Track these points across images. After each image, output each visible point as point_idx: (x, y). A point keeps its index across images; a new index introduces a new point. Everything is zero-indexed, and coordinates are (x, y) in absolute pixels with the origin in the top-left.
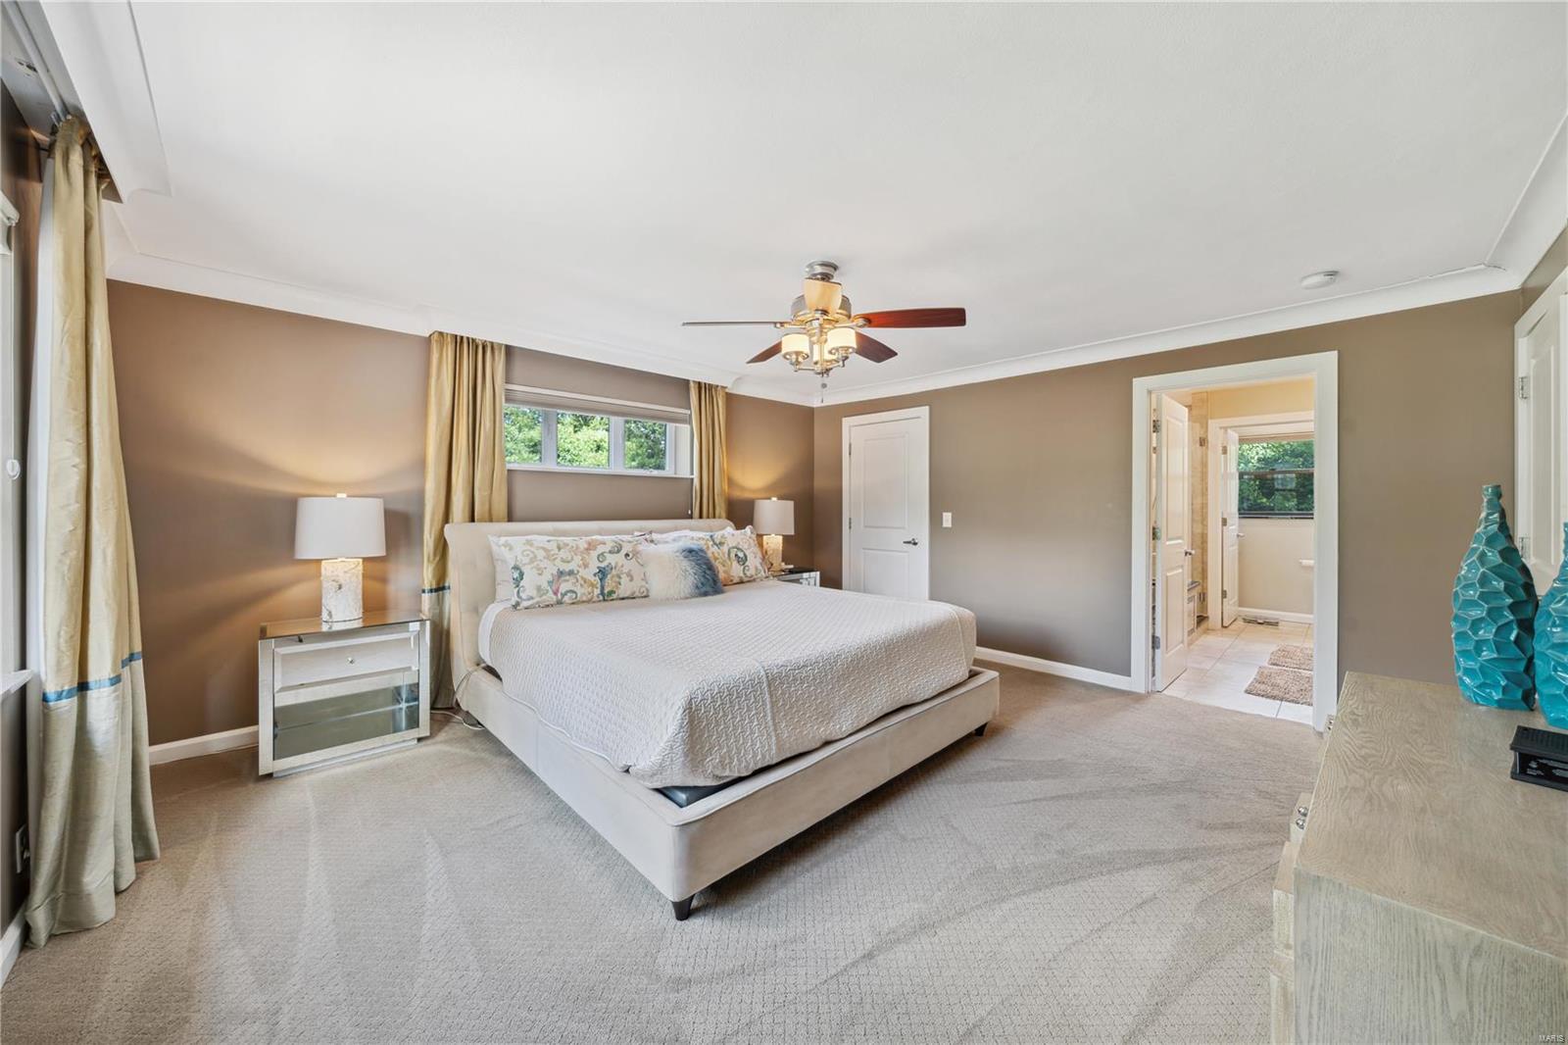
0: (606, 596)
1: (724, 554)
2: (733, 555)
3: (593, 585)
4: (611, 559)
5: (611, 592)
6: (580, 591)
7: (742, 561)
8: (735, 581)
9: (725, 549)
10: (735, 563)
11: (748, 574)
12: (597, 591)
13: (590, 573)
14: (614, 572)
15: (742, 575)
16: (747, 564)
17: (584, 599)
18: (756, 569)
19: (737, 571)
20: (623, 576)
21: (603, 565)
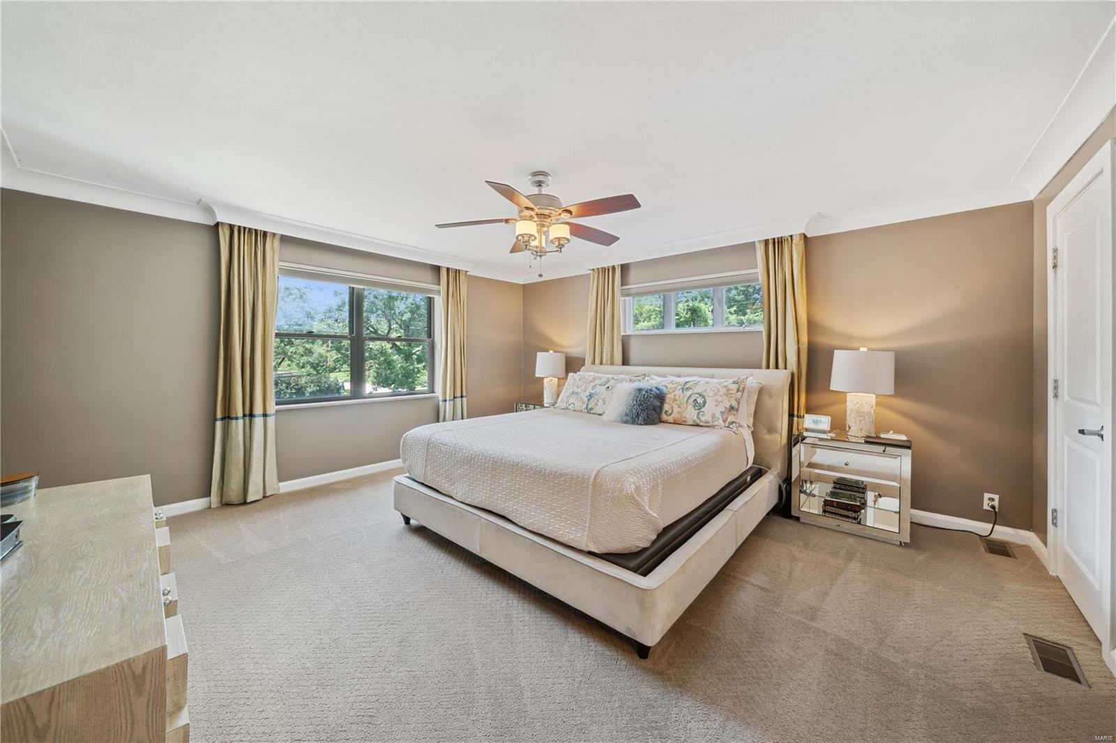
0: (589, 411)
1: (684, 397)
2: (691, 400)
3: (583, 403)
4: (598, 389)
5: (592, 409)
6: (577, 404)
7: (699, 406)
8: (689, 423)
9: (688, 393)
10: (690, 407)
11: (702, 419)
12: (584, 406)
13: (584, 396)
14: (596, 397)
15: (695, 418)
16: (703, 409)
17: (578, 409)
18: (714, 416)
19: (690, 414)
20: (600, 401)
21: (592, 392)
